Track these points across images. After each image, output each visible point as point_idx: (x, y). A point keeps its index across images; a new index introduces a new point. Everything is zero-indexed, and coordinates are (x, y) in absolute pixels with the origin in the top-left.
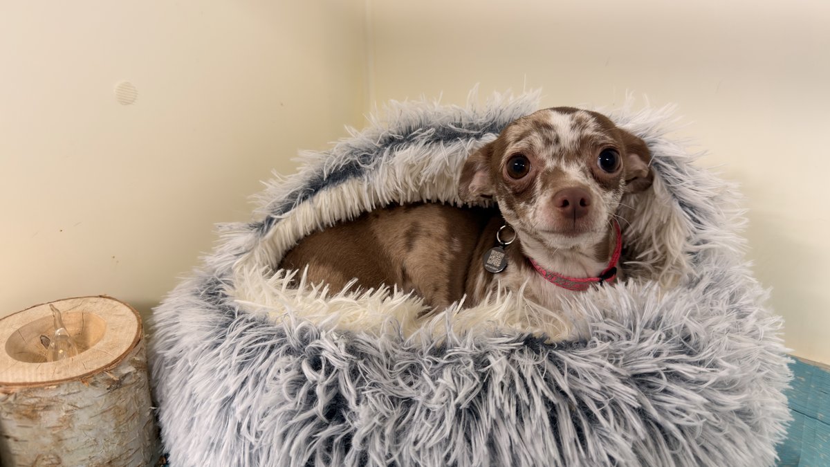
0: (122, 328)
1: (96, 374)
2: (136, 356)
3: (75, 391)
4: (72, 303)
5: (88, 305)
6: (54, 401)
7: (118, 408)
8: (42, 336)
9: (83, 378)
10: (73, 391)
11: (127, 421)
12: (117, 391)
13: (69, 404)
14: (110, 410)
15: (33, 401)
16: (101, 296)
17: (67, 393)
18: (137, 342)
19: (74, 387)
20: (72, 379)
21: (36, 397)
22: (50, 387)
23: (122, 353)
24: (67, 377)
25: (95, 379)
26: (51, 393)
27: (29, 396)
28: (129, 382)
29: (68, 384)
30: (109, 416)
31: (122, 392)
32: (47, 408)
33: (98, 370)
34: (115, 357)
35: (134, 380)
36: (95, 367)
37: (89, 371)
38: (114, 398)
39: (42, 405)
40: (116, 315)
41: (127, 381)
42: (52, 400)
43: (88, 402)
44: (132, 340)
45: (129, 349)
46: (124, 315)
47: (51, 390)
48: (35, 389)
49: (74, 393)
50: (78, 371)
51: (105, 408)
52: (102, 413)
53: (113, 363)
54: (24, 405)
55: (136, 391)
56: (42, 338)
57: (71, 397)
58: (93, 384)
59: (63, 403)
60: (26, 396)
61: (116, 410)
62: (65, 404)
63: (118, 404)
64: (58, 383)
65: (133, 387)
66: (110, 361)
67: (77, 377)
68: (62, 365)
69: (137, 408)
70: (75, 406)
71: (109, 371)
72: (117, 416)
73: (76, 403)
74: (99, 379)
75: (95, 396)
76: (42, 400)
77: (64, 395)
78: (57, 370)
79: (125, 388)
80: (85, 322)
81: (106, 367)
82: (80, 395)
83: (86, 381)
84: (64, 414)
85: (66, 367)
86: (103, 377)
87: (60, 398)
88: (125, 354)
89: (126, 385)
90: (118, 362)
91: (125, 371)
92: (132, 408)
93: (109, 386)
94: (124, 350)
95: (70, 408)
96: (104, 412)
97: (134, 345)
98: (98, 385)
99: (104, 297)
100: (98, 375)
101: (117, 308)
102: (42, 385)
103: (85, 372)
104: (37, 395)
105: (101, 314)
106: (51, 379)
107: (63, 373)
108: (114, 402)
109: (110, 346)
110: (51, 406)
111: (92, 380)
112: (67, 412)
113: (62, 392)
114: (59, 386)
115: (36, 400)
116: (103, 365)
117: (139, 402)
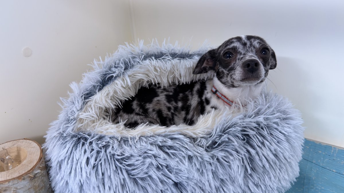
0: (34, 153)
1: (24, 175)
2: (40, 165)
3: (16, 183)
4: (12, 143)
5: (19, 143)
6: (8, 188)
7: (35, 186)
8: (1, 158)
9: (19, 178)
11: (39, 191)
12: (34, 180)
13: (14, 188)
14: (32, 188)
16: (24, 139)
17: (13, 184)
18: (40, 159)
19: (16, 181)
20: (14, 179)
22: (5, 183)
23: (34, 165)
24: (12, 178)
25: (24, 177)
26: (6, 185)
28: (39, 175)
29: (13, 181)
30: (32, 190)
31: (36, 180)
32: (5, 191)
33: (25, 173)
34: (32, 167)
35: (41, 174)
36: (24, 172)
37: (21, 174)
38: (33, 183)
39: (2, 190)
40: (31, 147)
41: (38, 175)
42: (7, 187)
43: (22, 186)
44: (38, 159)
45: (37, 163)
46: (34, 147)
47: (6, 184)
49: (16, 184)
50: (16, 175)
51: (30, 187)
52: (28, 189)
53: (31, 170)
55: (42, 178)
56: (1, 159)
57: (15, 185)
58: (24, 179)
59: (12, 188)
61: (34, 187)
63: (35, 185)
64: (8, 181)
65: (41, 177)
66: (29, 169)
67: (16, 177)
68: (10, 173)
69: (43, 184)
70: (16, 188)
71: (30, 173)
72: (35, 189)
73: (17, 187)
74: (25, 177)
75: (25, 184)
76: (3, 188)
77: (12, 185)
78: (8, 175)
79: (37, 178)
80: (19, 151)
81: (28, 172)
82: (18, 184)
83: (20, 179)
84: (12, 192)
85: (12, 173)
86: (27, 176)
87: (10, 186)
88: (36, 165)
89: (38, 177)
90: (33, 169)
91: (37, 172)
92: (41, 185)
93: (30, 179)
94: (35, 163)
95: (15, 189)
96: (29, 189)
97: (39, 160)
98: (26, 179)
99: (26, 139)
100: (25, 175)
101: (31, 144)
102: (2, 182)
103: (19, 175)
105: (24, 147)
106: (5, 179)
107: (10, 176)
108: (33, 184)
109: (29, 162)
110: (7, 190)
111: (23, 178)
112: (14, 191)
113: (11, 184)
114: (9, 182)
116: (26, 171)
117: (44, 182)
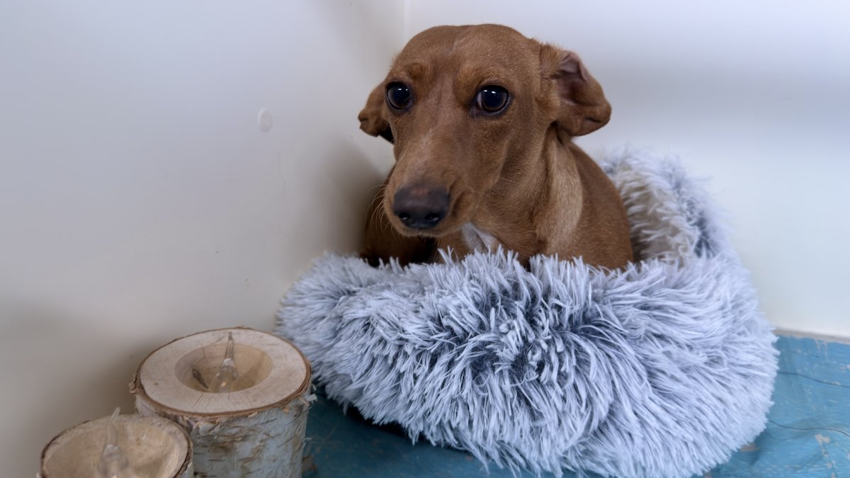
1: (291, 399)
6: (253, 430)
9: (282, 405)
10: (272, 419)
13: (264, 433)
14: (292, 438)
15: (234, 431)
17: (266, 421)
19: (273, 415)
20: (273, 406)
21: (237, 427)
24: (267, 404)
26: (252, 421)
27: (232, 426)
29: (269, 411)
30: (290, 446)
32: (245, 438)
33: (292, 395)
39: (241, 435)
42: (251, 430)
43: (279, 431)
47: (254, 417)
48: (239, 418)
49: (272, 421)
52: (286, 442)
54: (225, 436)
57: (268, 426)
59: (260, 432)
60: (229, 426)
62: (262, 433)
64: (258, 411)
67: (276, 403)
70: (268, 435)
71: (301, 397)
72: (294, 446)
73: (270, 431)
75: (285, 424)
76: (242, 429)
77: (263, 424)
78: (251, 398)
82: (275, 423)
83: (285, 407)
84: (258, 444)
87: (258, 426)
91: (310, 398)
93: (296, 413)
95: (264, 437)
96: (288, 441)
98: (290, 412)
100: (293, 400)
102: (245, 413)
104: (239, 425)
106: (251, 407)
107: (259, 401)
110: (248, 436)
112: (261, 441)
113: (262, 420)
114: (261, 413)
115: (237, 430)
